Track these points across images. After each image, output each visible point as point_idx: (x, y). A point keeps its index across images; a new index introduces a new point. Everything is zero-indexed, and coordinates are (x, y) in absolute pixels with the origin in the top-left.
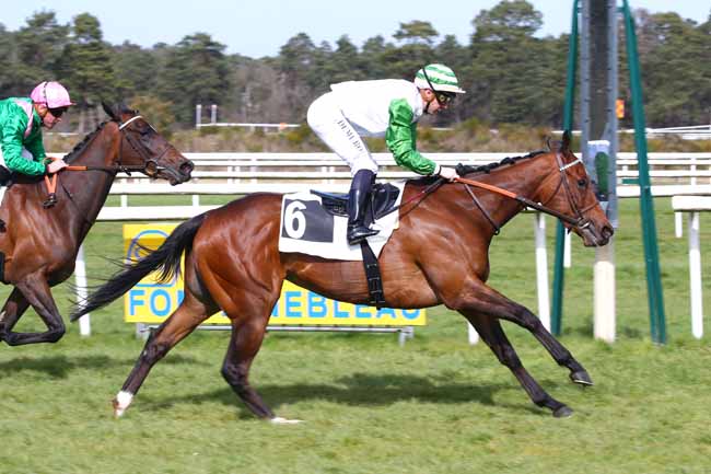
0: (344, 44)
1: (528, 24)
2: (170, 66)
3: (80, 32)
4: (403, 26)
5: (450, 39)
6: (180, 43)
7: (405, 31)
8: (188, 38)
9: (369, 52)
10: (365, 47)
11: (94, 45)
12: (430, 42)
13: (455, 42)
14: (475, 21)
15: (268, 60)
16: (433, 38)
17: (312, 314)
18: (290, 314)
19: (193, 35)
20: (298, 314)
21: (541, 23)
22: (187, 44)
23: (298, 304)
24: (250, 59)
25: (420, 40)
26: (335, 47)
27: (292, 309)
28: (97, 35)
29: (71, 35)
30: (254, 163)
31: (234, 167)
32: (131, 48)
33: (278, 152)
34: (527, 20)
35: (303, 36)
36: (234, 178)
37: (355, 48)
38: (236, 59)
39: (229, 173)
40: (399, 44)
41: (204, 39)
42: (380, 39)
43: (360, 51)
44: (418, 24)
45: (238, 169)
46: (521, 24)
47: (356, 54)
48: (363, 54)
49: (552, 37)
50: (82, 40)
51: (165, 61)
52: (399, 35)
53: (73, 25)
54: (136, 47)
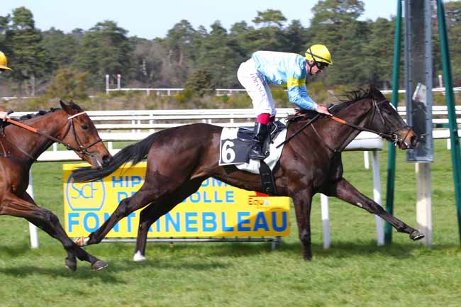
0: (217, 28)
1: (353, 11)
2: (87, 46)
3: (17, 21)
4: (260, 14)
5: (296, 23)
6: (93, 29)
7: (261, 18)
8: (100, 24)
9: (236, 33)
10: (232, 30)
11: (29, 31)
12: (281, 25)
13: (300, 25)
14: (314, 9)
15: (159, 41)
16: (282, 22)
17: (205, 229)
18: (188, 229)
19: (103, 22)
20: (195, 230)
21: (363, 10)
22: (98, 29)
23: (195, 222)
24: (145, 40)
25: (273, 24)
26: (209, 30)
27: (191, 226)
28: (32, 24)
29: (11, 23)
30: (151, 117)
31: (136, 121)
32: (56, 34)
33: (169, 109)
34: (353, 8)
35: (185, 22)
36: (136, 129)
37: (225, 31)
38: (136, 40)
39: (133, 125)
40: (257, 27)
41: (112, 26)
42: (244, 23)
43: (229, 32)
44: (271, 12)
45: (139, 122)
46: (348, 11)
47: (226, 35)
48: (231, 35)
49: (371, 21)
50: (20, 27)
51: (82, 42)
52: (257, 21)
53: (12, 16)
54: (60, 32)
